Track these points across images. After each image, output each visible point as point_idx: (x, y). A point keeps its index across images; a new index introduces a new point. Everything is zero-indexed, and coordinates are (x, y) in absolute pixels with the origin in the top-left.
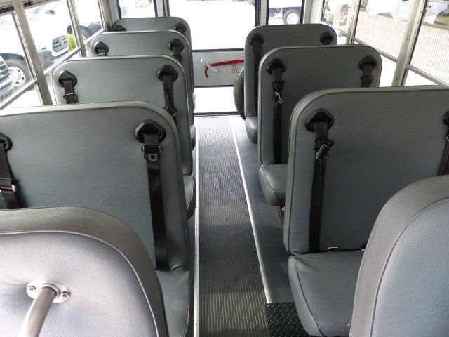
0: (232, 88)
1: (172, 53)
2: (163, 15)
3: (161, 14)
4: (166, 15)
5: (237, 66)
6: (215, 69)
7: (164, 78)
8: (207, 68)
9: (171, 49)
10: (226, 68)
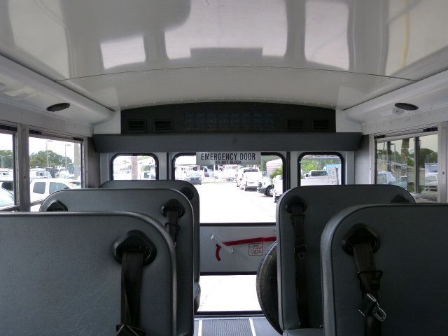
0: (254, 277)
1: (164, 221)
2: (165, 178)
3: (163, 177)
4: (170, 178)
5: (260, 245)
6: (230, 249)
7: (125, 257)
8: (219, 247)
9: (165, 215)
10: (244, 249)
